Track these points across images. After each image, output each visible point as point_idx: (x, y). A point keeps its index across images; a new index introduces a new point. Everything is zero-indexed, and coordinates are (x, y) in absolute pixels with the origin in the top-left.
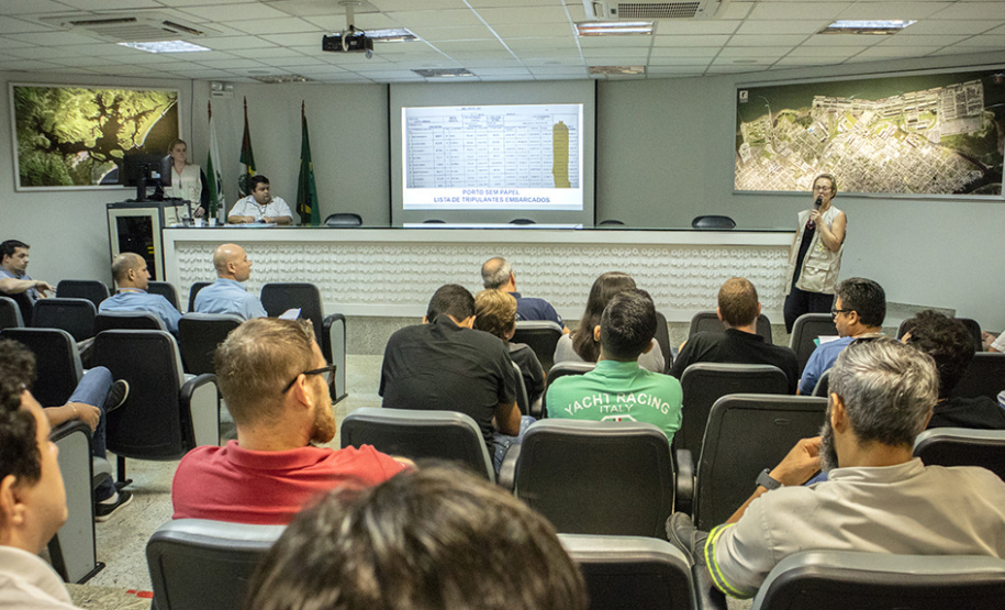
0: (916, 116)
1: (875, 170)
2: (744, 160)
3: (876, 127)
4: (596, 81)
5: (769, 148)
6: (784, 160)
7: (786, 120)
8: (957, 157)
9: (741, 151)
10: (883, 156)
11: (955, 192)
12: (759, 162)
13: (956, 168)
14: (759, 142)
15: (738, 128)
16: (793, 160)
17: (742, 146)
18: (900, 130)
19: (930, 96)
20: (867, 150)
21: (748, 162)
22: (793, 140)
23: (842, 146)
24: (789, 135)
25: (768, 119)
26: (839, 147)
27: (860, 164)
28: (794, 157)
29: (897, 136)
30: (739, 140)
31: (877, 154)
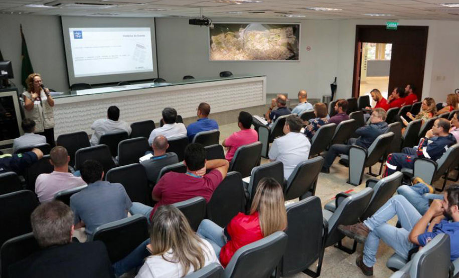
0: (273, 36)
1: (262, 53)
2: (214, 49)
3: (261, 40)
4: (155, 18)
5: (223, 45)
6: (230, 50)
7: (230, 36)
8: (287, 49)
9: (212, 46)
10: (264, 49)
11: (286, 59)
12: (220, 50)
13: (286, 52)
14: (219, 43)
15: (211, 38)
16: (233, 50)
17: (212, 45)
18: (269, 41)
19: (278, 31)
20: (258, 46)
21: (215, 50)
22: (233, 43)
23: (250, 45)
24: (231, 41)
25: (222, 35)
26: (249, 45)
27: (257, 51)
28: (233, 49)
29: (268, 42)
30: (211, 42)
31: (262, 48)
